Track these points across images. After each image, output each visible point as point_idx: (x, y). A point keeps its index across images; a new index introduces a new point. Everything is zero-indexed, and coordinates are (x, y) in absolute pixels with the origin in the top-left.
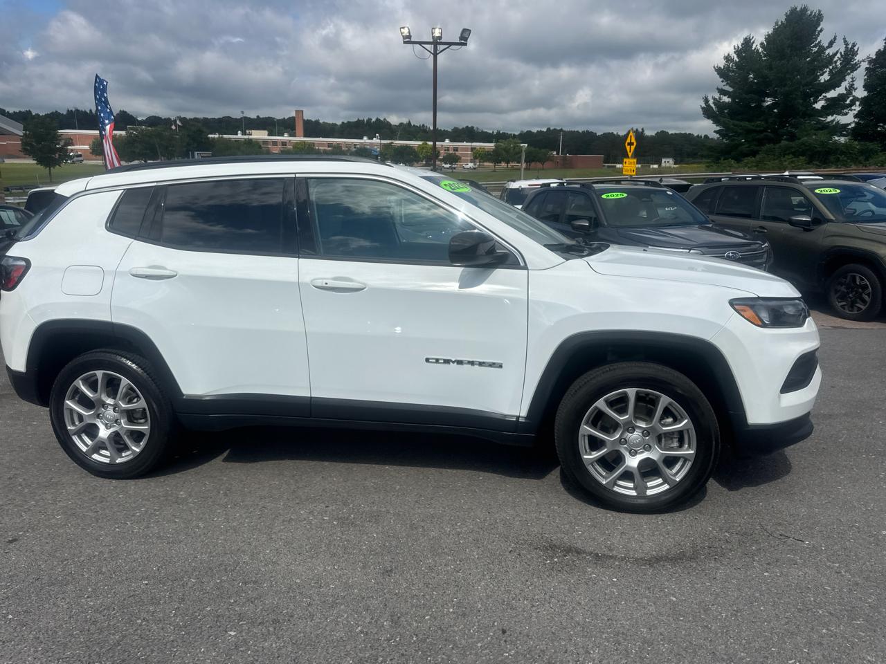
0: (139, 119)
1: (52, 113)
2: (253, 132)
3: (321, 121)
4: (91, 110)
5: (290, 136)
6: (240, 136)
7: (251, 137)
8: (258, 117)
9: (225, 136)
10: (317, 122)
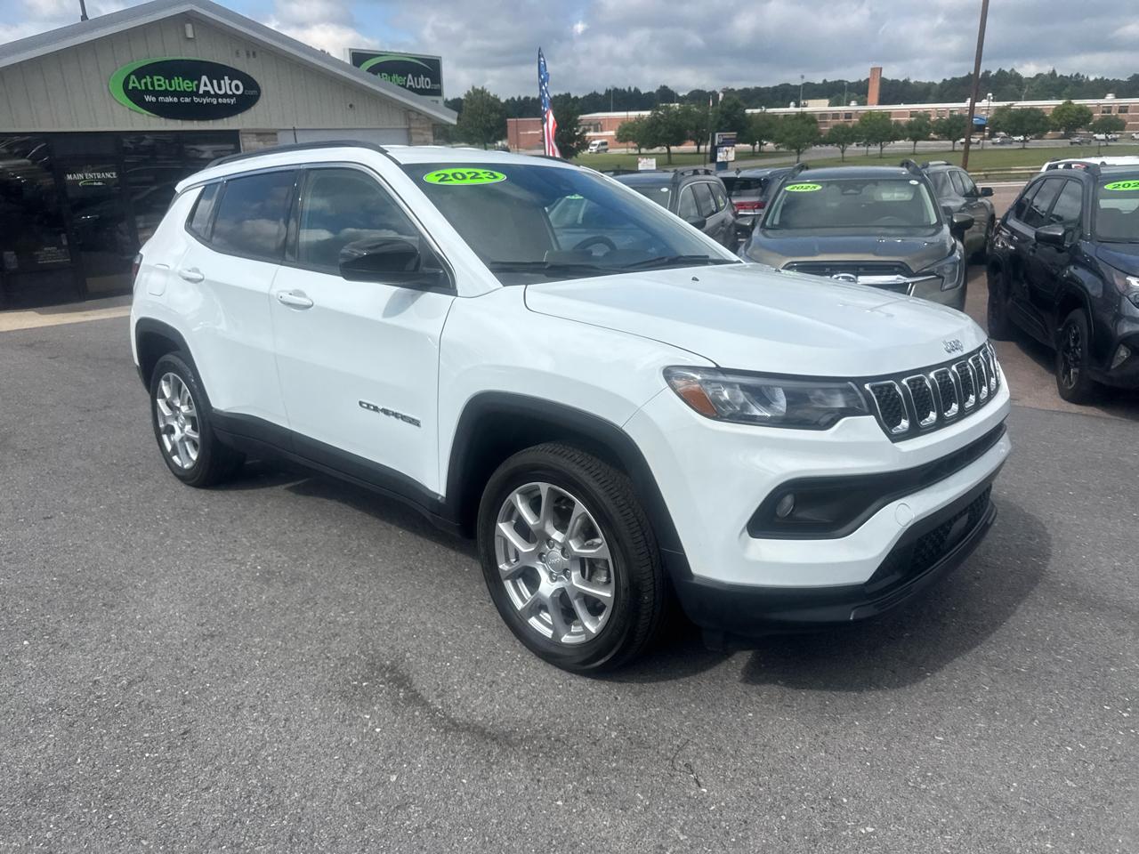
0: (681, 94)
1: (591, 94)
2: (810, 102)
3: (912, 81)
4: (630, 88)
5: (859, 104)
6: (792, 109)
7: (805, 109)
8: (825, 81)
9: (770, 110)
10: (906, 82)
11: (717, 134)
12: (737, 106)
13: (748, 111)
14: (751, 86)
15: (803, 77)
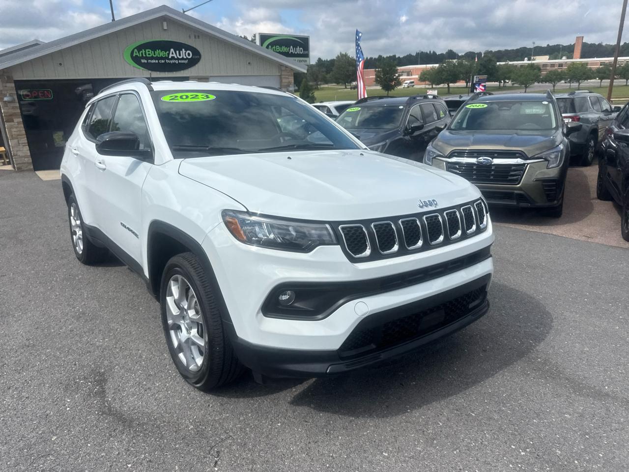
0: (460, 55)
1: (407, 56)
2: (537, 57)
3: (604, 44)
4: (430, 52)
5: (568, 58)
6: (526, 61)
7: (533, 62)
8: (548, 45)
9: (511, 63)
10: (600, 45)
11: (475, 77)
12: (490, 60)
13: (498, 63)
14: (502, 49)
15: (534, 43)
